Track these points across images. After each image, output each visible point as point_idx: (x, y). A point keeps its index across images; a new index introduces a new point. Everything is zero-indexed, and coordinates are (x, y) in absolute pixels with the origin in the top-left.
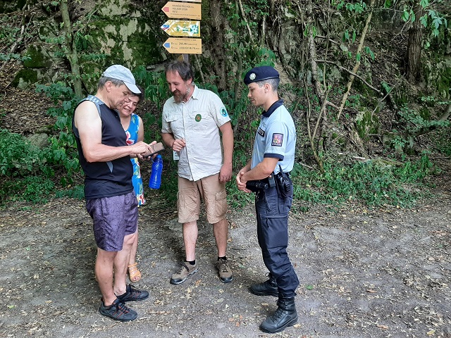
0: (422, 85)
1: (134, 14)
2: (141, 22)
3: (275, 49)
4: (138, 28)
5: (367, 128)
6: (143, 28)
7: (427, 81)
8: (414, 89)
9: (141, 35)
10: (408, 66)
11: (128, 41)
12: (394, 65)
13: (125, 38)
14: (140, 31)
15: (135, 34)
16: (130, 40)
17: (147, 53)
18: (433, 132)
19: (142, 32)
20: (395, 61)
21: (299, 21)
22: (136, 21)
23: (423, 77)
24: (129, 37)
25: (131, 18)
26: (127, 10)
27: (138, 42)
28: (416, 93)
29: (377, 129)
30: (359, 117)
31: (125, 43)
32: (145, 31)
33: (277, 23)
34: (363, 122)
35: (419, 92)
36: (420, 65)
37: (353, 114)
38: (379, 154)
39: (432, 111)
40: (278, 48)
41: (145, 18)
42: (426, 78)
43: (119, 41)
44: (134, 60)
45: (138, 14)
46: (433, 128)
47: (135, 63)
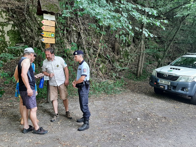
0: (119, 56)
1: (10, 22)
2: (14, 26)
3: (70, 40)
4: (12, 28)
5: (103, 70)
6: (14, 28)
7: (120, 55)
8: (117, 57)
9: (13, 31)
10: (114, 49)
11: (7, 33)
12: (110, 49)
13: (6, 32)
14: (13, 29)
15: (11, 31)
16: (8, 33)
17: (16, 38)
18: (124, 71)
19: (14, 30)
20: (111, 48)
21: (78, 31)
22: (11, 25)
23: (119, 53)
24: (8, 32)
25: (9, 24)
26: (7, 20)
27: (12, 34)
28: (117, 58)
29: (106, 70)
30: (101, 66)
31: (6, 34)
32: (15, 29)
33: (70, 31)
34: (102, 68)
35: (118, 58)
36: (118, 49)
37: (99, 65)
38: (108, 79)
39: (123, 64)
40: (71, 40)
41: (15, 24)
42: (120, 53)
43: (3, 33)
44: (10, 41)
45: (12, 22)
46: (124, 70)
47: (11, 42)
